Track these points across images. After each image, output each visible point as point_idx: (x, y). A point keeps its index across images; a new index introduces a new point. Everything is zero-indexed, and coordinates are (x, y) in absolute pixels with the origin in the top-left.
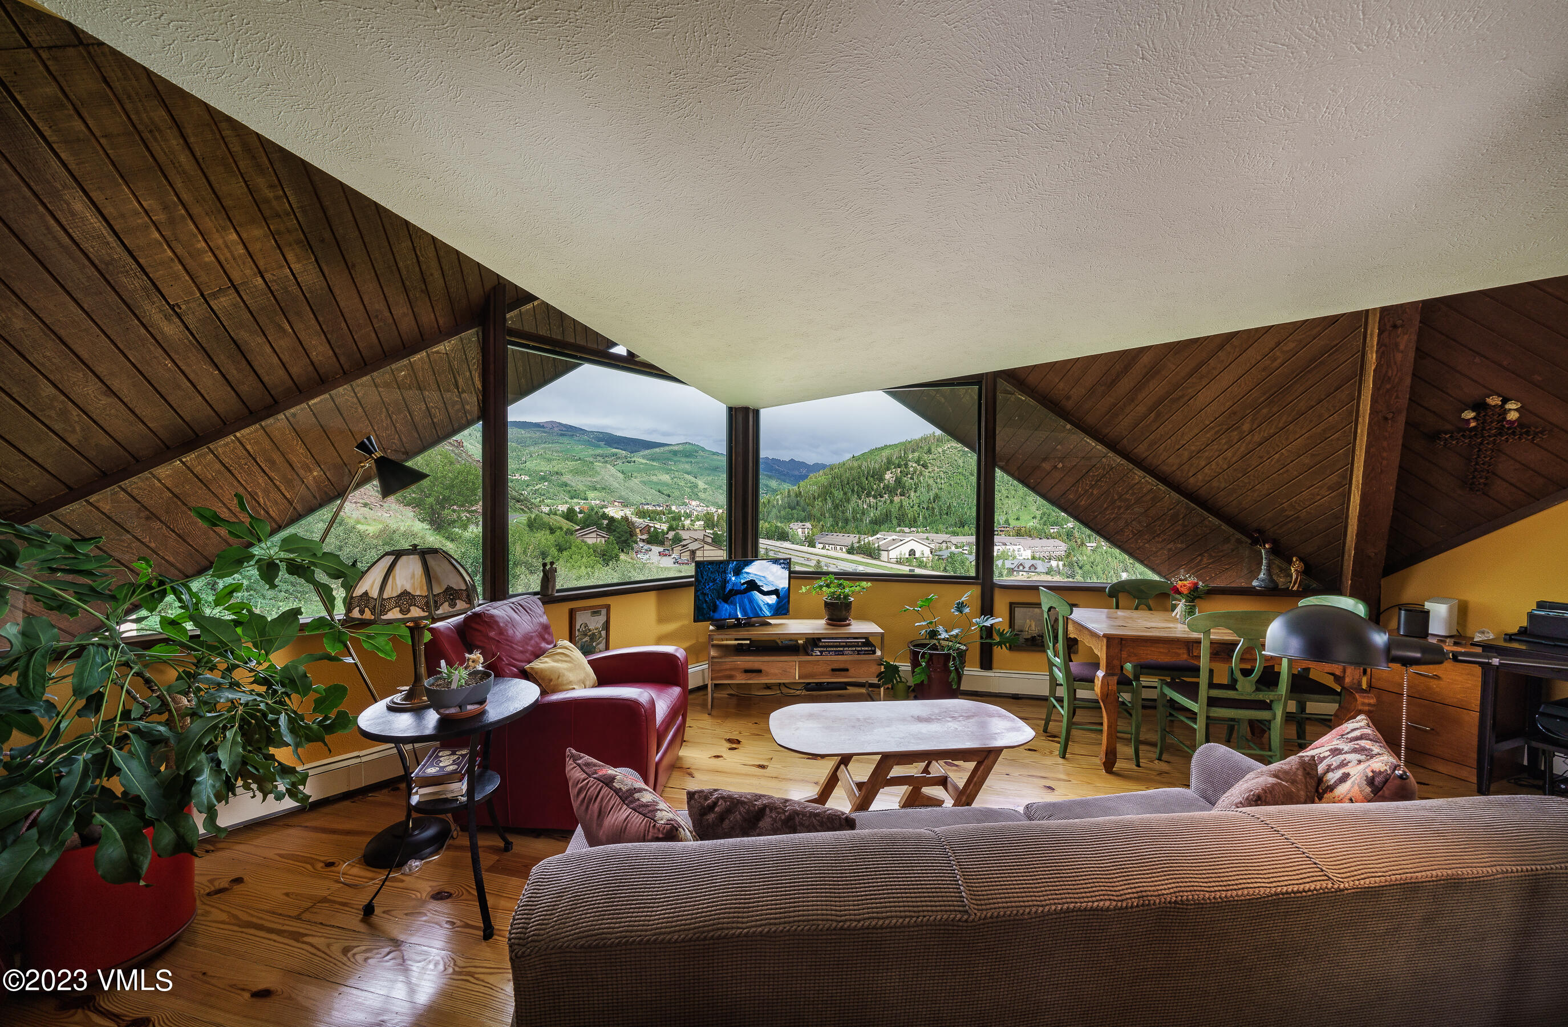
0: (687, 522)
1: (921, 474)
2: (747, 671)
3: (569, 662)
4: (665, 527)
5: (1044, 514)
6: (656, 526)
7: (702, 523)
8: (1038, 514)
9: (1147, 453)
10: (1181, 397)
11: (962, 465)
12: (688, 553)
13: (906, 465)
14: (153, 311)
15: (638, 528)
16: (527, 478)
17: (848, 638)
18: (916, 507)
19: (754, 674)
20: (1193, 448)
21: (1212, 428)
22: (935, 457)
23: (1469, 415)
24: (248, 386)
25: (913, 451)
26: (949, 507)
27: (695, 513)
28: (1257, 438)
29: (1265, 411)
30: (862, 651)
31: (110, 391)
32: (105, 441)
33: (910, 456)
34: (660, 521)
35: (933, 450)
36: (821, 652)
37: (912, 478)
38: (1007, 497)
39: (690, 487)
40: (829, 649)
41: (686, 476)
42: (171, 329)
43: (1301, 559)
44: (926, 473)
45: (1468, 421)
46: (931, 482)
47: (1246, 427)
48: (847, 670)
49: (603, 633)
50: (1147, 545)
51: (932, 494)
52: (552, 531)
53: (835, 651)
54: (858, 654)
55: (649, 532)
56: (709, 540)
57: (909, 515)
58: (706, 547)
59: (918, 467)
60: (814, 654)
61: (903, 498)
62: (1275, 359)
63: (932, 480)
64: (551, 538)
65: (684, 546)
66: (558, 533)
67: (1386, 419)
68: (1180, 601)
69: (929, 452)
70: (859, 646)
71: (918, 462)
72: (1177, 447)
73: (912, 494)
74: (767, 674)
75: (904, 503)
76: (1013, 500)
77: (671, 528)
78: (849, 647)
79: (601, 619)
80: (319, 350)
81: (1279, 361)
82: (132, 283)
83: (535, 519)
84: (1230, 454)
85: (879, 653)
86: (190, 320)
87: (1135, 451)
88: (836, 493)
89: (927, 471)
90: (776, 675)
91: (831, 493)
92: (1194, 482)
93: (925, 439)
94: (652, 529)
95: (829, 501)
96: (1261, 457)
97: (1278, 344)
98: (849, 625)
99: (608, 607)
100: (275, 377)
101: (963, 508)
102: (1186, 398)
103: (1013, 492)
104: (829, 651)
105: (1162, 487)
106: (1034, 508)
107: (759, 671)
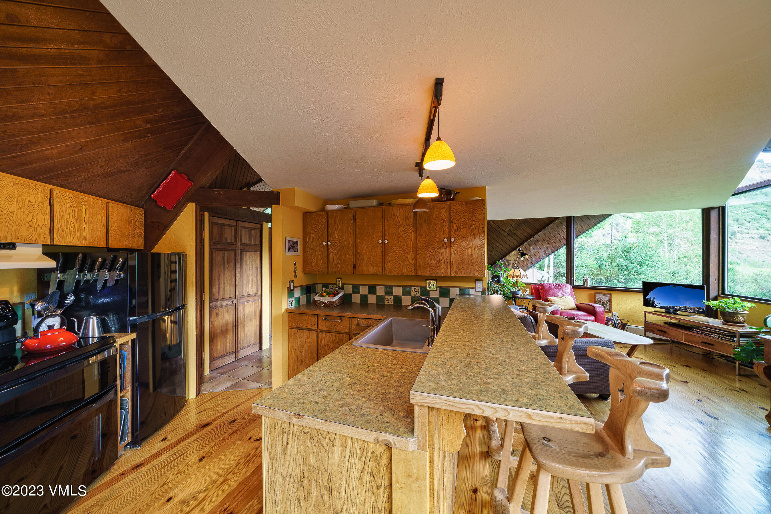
2: (659, 330)
14: (502, 232)
19: (662, 333)
24: (518, 239)
31: (501, 244)
32: (502, 251)
42: (505, 234)
48: (713, 345)
49: (609, 303)
60: (693, 332)
74: (669, 335)
79: (608, 298)
80: (528, 230)
82: (499, 229)
86: (507, 232)
90: (673, 336)
99: (611, 294)
100: (522, 237)
107: (665, 332)
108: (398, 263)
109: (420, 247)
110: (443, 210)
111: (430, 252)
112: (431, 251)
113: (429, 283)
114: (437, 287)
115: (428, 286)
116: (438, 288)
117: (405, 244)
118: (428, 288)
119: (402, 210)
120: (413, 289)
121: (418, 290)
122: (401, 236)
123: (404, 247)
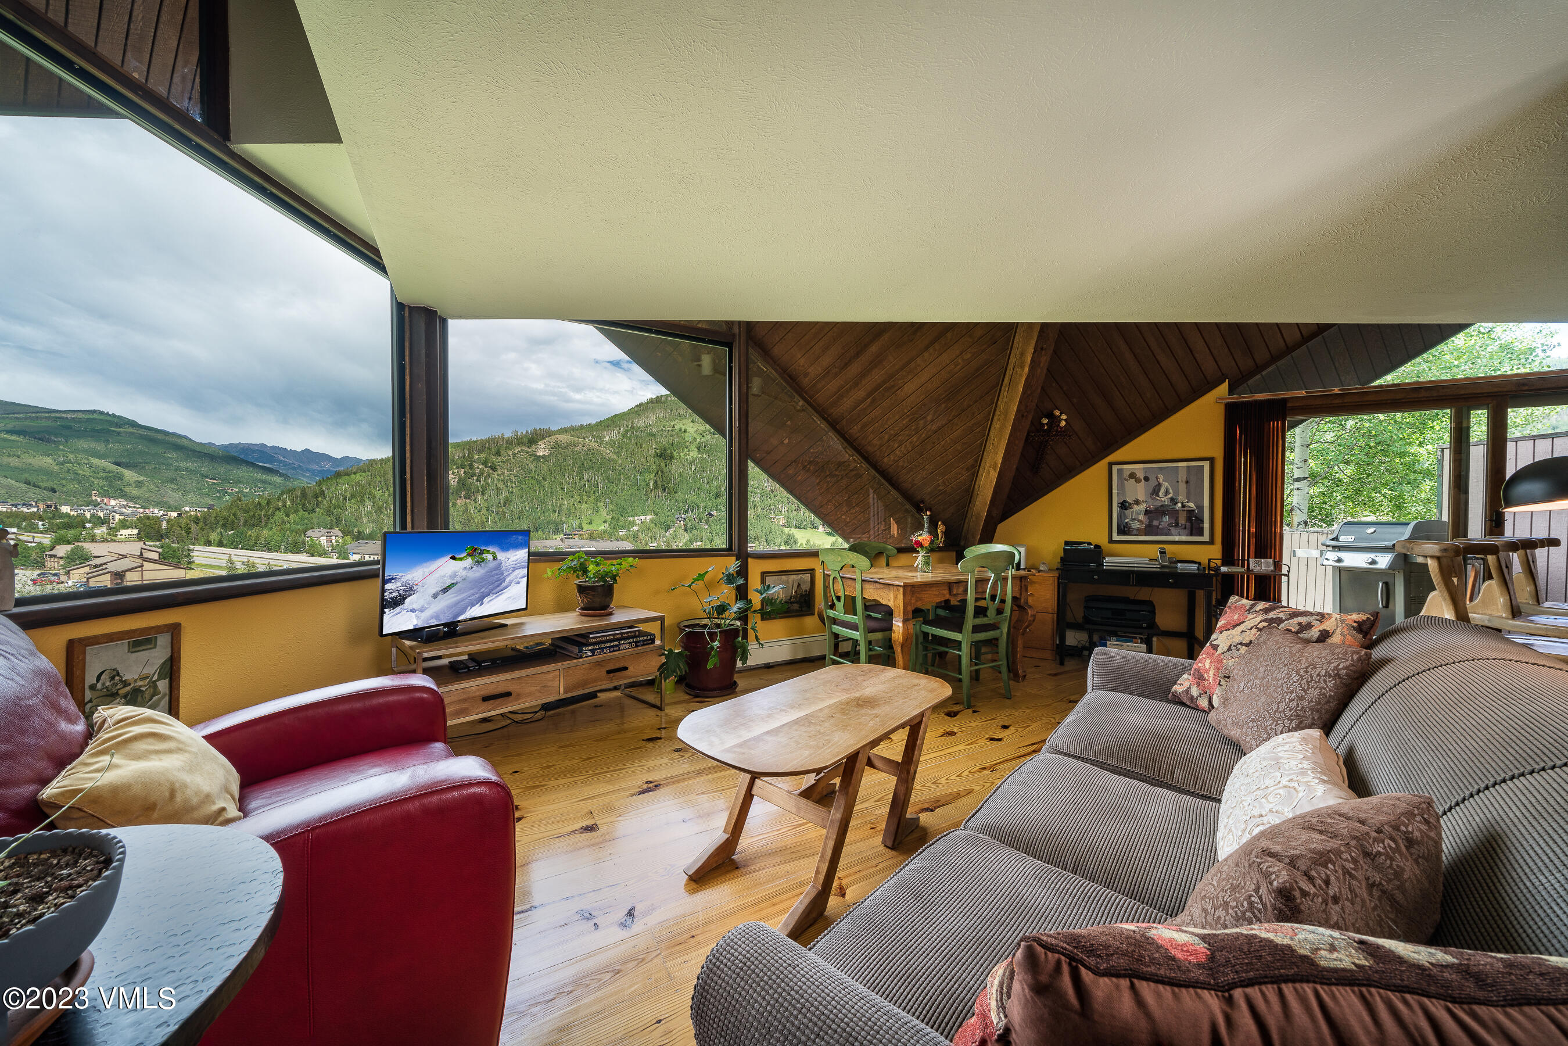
0: (100, 531)
1: (489, 476)
2: (486, 699)
3: (179, 750)
5: (613, 518)
7: (136, 531)
8: (609, 518)
9: (858, 434)
10: (893, 386)
11: (534, 469)
13: (471, 466)
17: (621, 629)
18: (484, 511)
19: (498, 701)
20: (892, 432)
21: (908, 416)
22: (505, 459)
23: (1045, 421)
25: (479, 452)
26: (522, 511)
27: (117, 517)
28: (934, 427)
29: (943, 406)
30: (640, 641)
33: (476, 457)
35: (502, 452)
36: (593, 651)
37: (478, 480)
38: (580, 502)
39: (106, 478)
40: (601, 646)
41: (95, 461)
43: (943, 523)
44: (495, 475)
45: (1043, 425)
46: (500, 485)
47: (929, 418)
48: (626, 669)
49: (163, 685)
50: (843, 517)
51: (502, 498)
53: (610, 647)
54: (636, 646)
57: (476, 520)
58: (147, 565)
59: (486, 469)
60: (584, 655)
61: (468, 501)
62: (956, 366)
63: (502, 483)
65: (96, 566)
67: (1023, 416)
68: (918, 552)
69: (498, 453)
70: (636, 637)
71: (485, 463)
72: (881, 430)
73: (479, 497)
74: (519, 696)
75: (470, 507)
76: (586, 505)
78: (624, 639)
79: (158, 655)
81: (959, 367)
84: (915, 439)
85: (658, 642)
87: (851, 431)
88: (378, 494)
89: (496, 473)
90: (530, 694)
91: (370, 493)
92: (887, 461)
93: (493, 440)
95: (368, 503)
96: (934, 443)
97: (961, 353)
98: (611, 614)
99: (175, 630)
101: (536, 513)
102: (897, 388)
103: (585, 498)
104: (603, 648)
105: (865, 465)
106: (604, 513)
107: (508, 694)
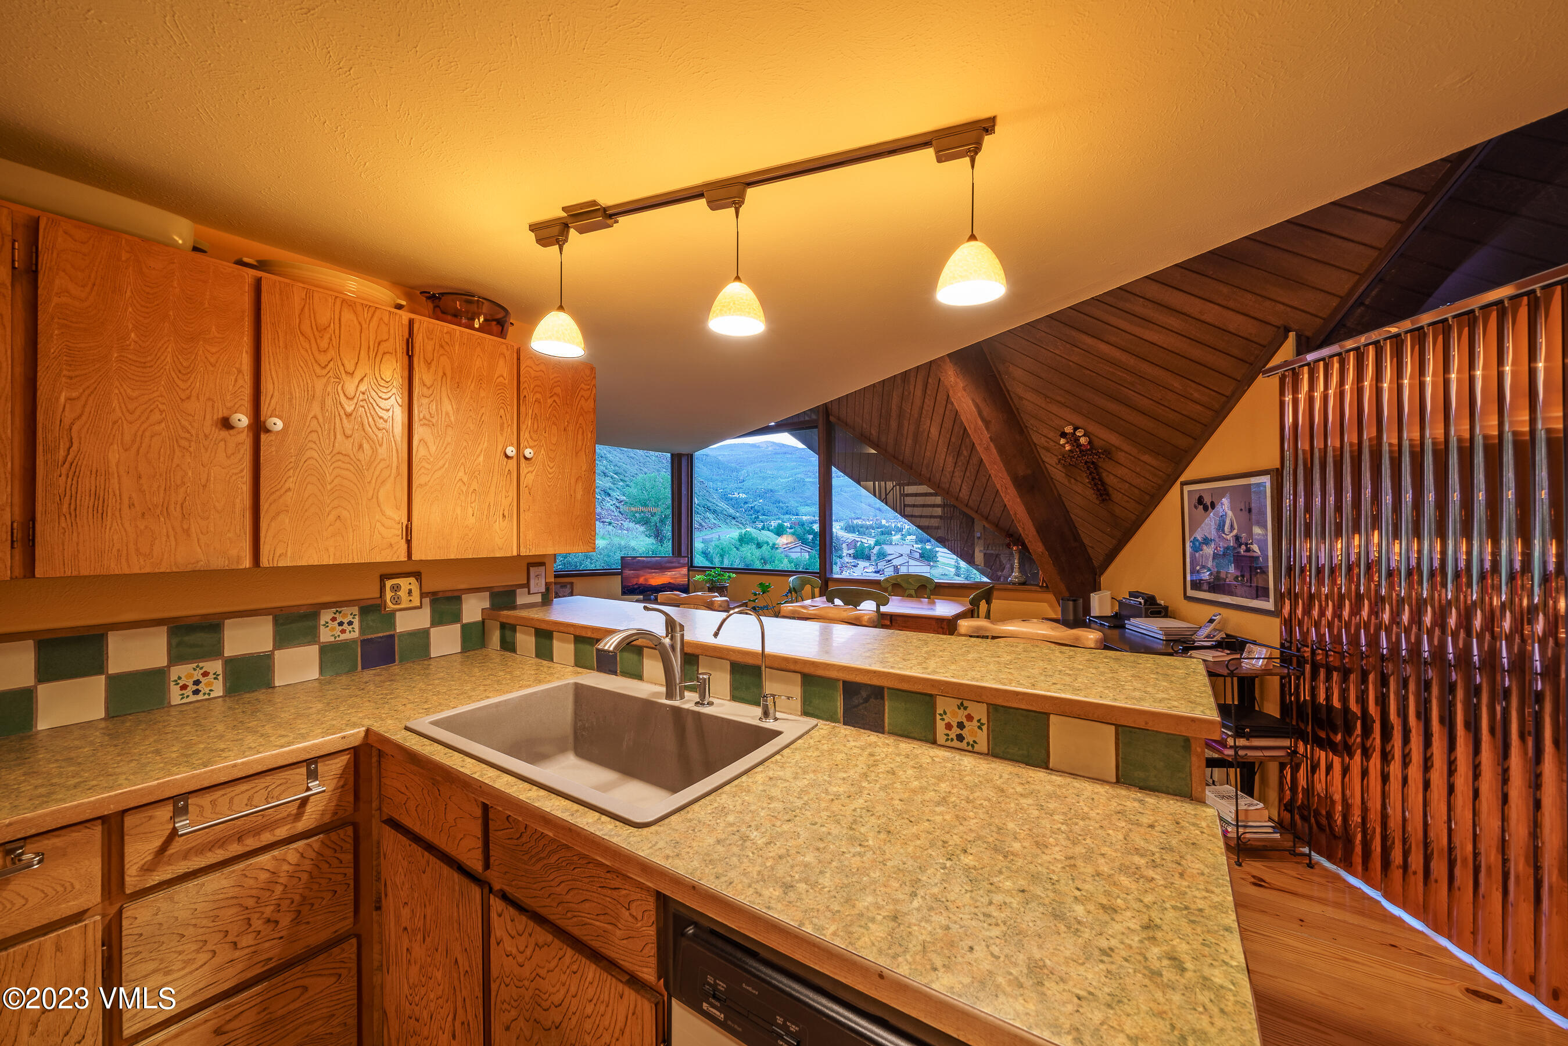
4: (872, 542)
6: (863, 540)
12: (892, 569)
15: (845, 542)
16: (744, 496)
23: (1063, 441)
34: (870, 535)
45: (1064, 446)
52: (759, 546)
55: (855, 547)
56: (917, 556)
58: (912, 562)
64: (757, 553)
66: (765, 547)
77: (877, 543)
83: (745, 534)
94: (859, 543)
108: (332, 517)
109: (424, 464)
110: (501, 362)
111: (460, 483)
112: (465, 479)
113: (396, 588)
114: (422, 595)
115: (393, 598)
116: (427, 601)
117: (366, 446)
118: (390, 606)
119: (352, 316)
120: (326, 616)
121: (350, 618)
122: (348, 415)
123: (361, 456)
